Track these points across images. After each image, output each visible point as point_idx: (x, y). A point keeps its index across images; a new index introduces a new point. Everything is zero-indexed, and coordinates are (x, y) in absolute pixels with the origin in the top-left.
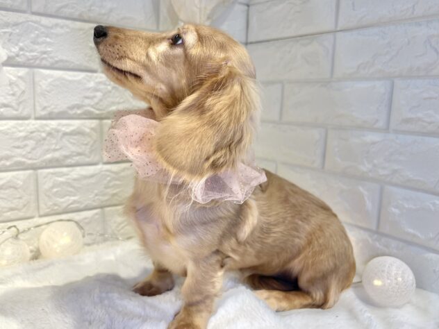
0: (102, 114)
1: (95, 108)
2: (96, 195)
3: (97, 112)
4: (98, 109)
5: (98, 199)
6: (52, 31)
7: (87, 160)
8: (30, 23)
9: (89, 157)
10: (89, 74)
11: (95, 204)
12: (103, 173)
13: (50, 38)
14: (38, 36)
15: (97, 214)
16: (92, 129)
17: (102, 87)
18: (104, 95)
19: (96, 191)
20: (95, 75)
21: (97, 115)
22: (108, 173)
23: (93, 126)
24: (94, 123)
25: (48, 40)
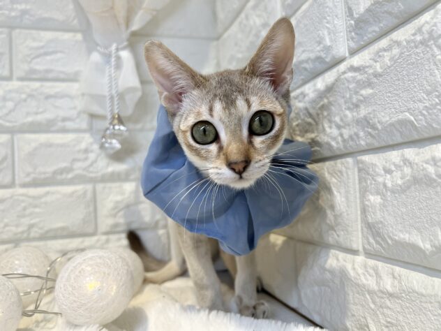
0: (14, 126)
1: (3, 120)
2: (7, 225)
3: (8, 124)
4: (8, 121)
11: (4, 237)
12: (16, 198)
17: (13, 95)
18: (16, 106)
22: (21, 198)
24: (4, 138)
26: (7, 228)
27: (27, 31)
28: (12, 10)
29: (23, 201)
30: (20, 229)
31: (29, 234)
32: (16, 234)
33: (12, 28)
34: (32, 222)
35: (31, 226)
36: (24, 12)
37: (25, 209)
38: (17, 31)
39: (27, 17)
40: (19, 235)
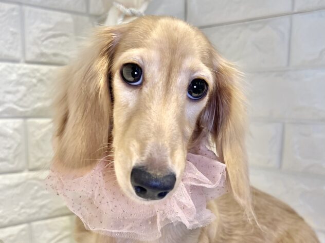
0: (27, 112)
1: (17, 105)
2: (22, 208)
4: (22, 106)
5: (24, 213)
7: (11, 166)
9: (13, 163)
10: (11, 65)
11: (21, 218)
12: (29, 181)
15: (23, 230)
16: (16, 130)
17: (26, 79)
18: (28, 89)
19: (22, 203)
20: (17, 65)
21: (21, 112)
22: (34, 182)
23: (17, 126)
24: (18, 123)
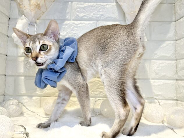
6: (79, 25)
8: (71, 24)
13: (78, 28)
14: (73, 28)
25: (77, 29)
26: (93, 92)
27: (102, 22)
28: (97, 14)
29: (98, 83)
30: (97, 93)
31: (100, 95)
32: (95, 95)
33: (98, 21)
34: (101, 91)
35: (101, 92)
36: (102, 15)
37: (99, 86)
38: (99, 22)
39: (103, 17)
40: (97, 95)
